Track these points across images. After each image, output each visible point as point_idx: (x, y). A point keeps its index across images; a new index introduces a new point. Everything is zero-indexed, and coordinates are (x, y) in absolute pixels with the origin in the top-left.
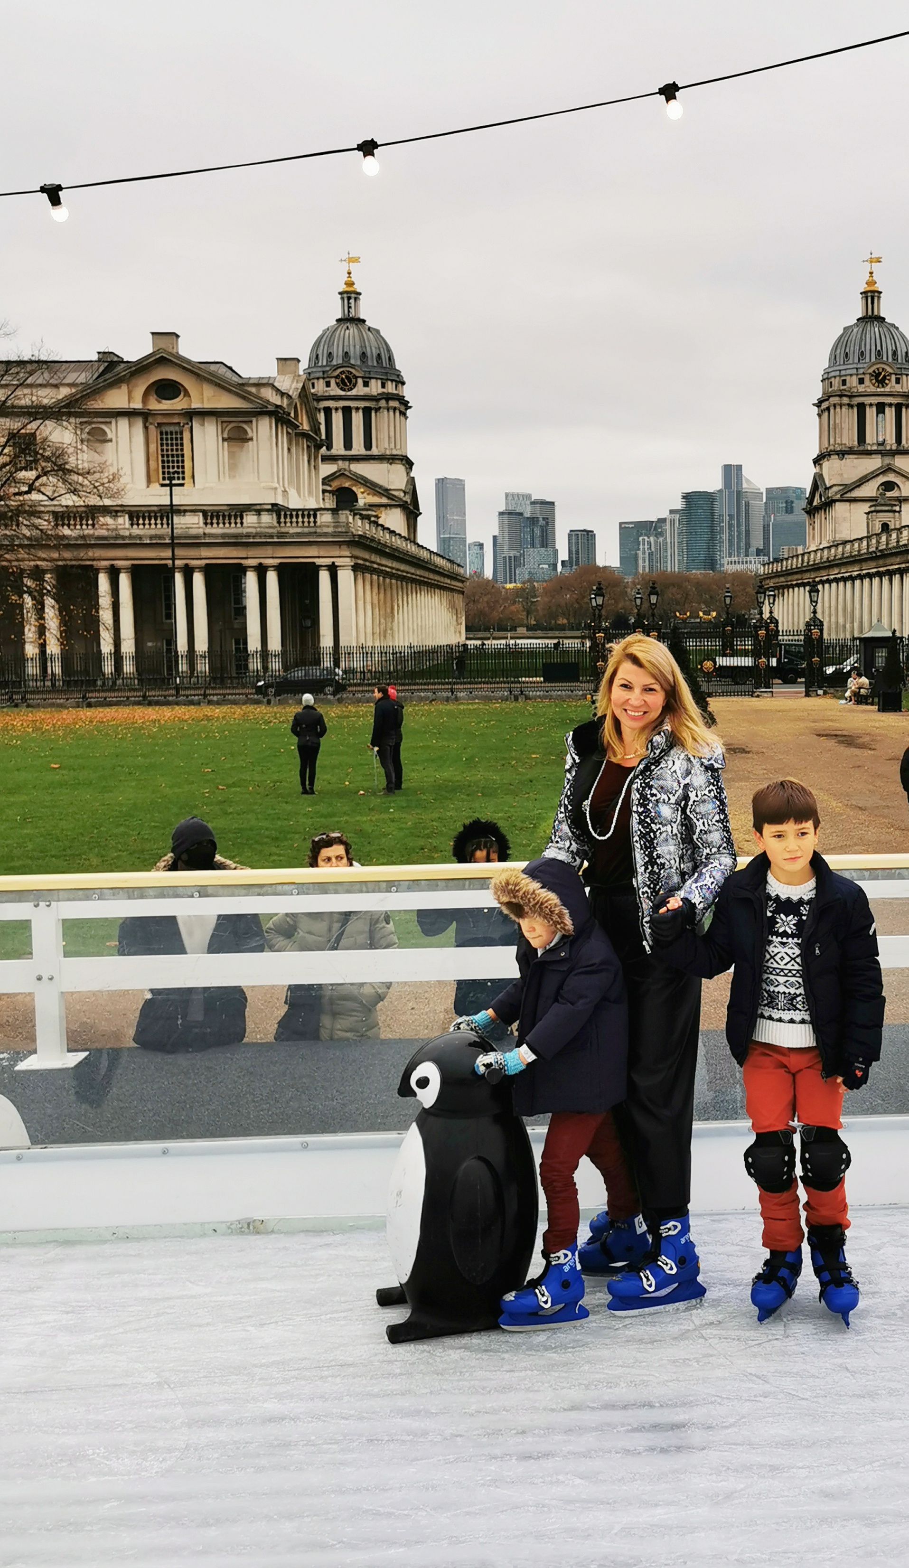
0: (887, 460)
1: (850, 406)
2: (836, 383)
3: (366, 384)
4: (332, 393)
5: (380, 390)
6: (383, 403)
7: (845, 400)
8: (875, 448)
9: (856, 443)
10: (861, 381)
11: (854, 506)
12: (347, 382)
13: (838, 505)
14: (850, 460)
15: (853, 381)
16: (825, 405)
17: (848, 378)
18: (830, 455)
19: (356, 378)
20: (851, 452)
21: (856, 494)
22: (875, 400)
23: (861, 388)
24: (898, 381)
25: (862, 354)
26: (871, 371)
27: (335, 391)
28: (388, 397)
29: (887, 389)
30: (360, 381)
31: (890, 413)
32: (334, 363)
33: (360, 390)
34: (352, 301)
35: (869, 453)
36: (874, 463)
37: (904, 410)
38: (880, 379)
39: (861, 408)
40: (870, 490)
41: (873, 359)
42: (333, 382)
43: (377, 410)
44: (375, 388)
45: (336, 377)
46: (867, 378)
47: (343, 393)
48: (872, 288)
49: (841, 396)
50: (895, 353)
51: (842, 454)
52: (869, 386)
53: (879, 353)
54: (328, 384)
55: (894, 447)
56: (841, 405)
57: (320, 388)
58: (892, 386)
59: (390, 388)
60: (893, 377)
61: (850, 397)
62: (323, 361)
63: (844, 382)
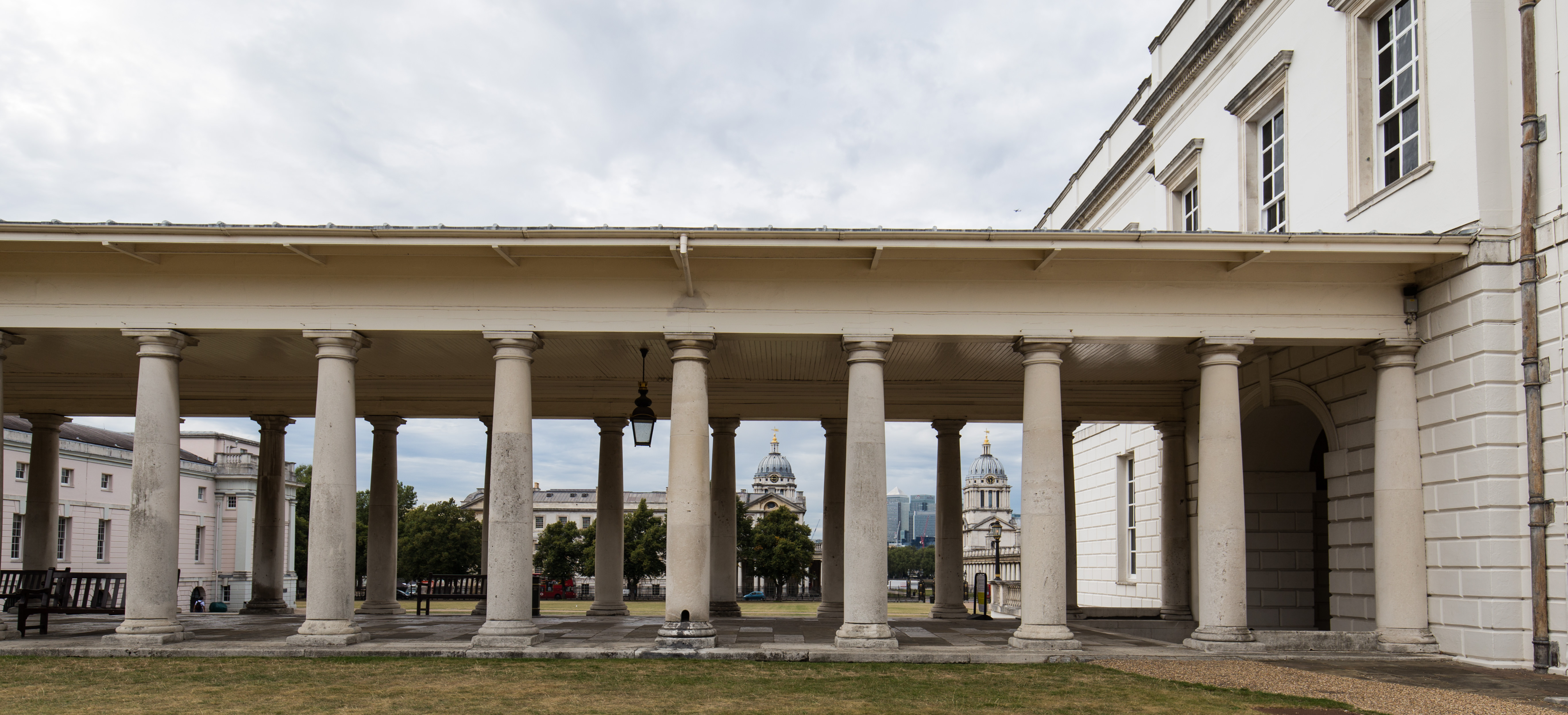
0: (993, 514)
1: (978, 491)
2: (972, 482)
3: (782, 480)
4: (769, 484)
5: (787, 483)
6: (788, 488)
7: (976, 489)
8: (988, 508)
9: (980, 506)
10: (982, 481)
11: (980, 532)
12: (774, 479)
13: (973, 533)
14: (977, 513)
15: (979, 482)
16: (967, 490)
17: (977, 480)
18: (969, 511)
19: (778, 477)
20: (978, 510)
21: (980, 527)
22: (988, 489)
23: (983, 484)
24: (997, 482)
25: (983, 470)
26: (986, 477)
27: (769, 482)
28: (791, 485)
29: (993, 485)
30: (780, 479)
31: (994, 495)
32: (769, 471)
33: (779, 482)
34: (776, 446)
35: (986, 511)
36: (988, 515)
37: (1000, 493)
38: (990, 480)
39: (982, 492)
40: (986, 526)
41: (987, 473)
42: (769, 479)
43: (786, 490)
44: (785, 482)
45: (771, 477)
46: (985, 480)
47: (773, 484)
48: (987, 443)
49: (974, 487)
50: (996, 470)
51: (974, 511)
52: (985, 484)
53: (990, 470)
54: (767, 480)
55: (996, 508)
56: (974, 491)
57: (763, 481)
58: (995, 484)
59: (791, 482)
60: (996, 480)
61: (978, 488)
62: (764, 471)
63: (975, 482)
